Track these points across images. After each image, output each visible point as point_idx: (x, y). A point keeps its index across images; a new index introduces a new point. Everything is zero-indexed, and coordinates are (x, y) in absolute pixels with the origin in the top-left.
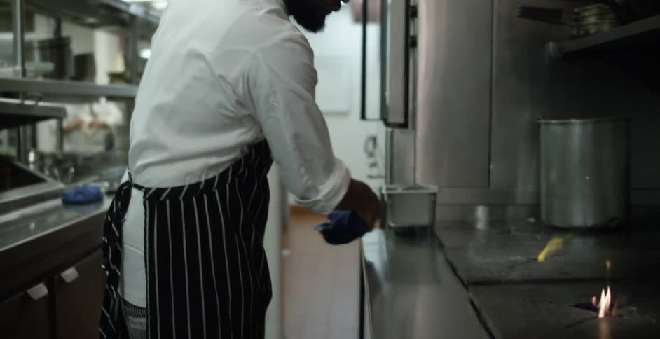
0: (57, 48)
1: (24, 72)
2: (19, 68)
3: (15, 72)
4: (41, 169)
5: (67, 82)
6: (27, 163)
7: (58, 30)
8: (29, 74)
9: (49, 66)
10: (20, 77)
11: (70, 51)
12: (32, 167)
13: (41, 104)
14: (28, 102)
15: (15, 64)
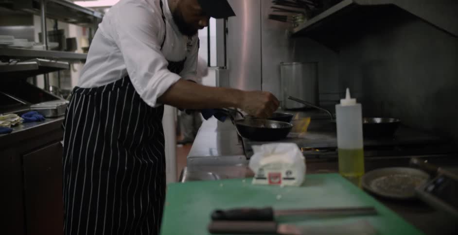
0: (58, 35)
1: (47, 47)
2: (45, 45)
3: (44, 47)
4: (56, 94)
5: (63, 52)
6: (49, 91)
7: (56, 26)
8: (49, 49)
9: (56, 45)
10: (45, 50)
11: (64, 37)
12: (51, 93)
13: (58, 62)
14: (53, 61)
15: (43, 44)
